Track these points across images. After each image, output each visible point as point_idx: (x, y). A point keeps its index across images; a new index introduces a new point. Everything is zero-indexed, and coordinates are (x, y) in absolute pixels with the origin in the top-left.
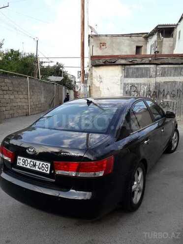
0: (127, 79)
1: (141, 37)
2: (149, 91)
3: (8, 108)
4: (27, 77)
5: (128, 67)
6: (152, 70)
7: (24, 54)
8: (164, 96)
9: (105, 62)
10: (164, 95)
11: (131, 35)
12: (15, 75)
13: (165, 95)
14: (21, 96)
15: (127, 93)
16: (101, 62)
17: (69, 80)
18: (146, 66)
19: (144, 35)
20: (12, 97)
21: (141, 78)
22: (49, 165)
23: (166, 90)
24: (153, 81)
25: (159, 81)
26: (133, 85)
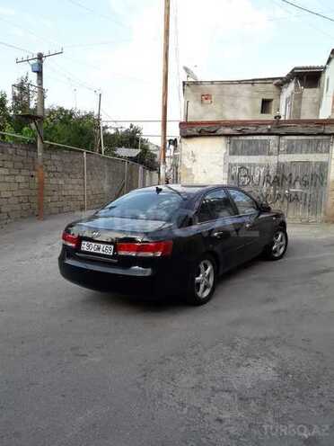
0: (235, 157)
1: (271, 85)
2: (268, 175)
3: (55, 198)
4: (82, 152)
5: (236, 138)
6: (272, 144)
7: (79, 113)
8: (292, 184)
9: (200, 132)
10: (290, 182)
11: (253, 82)
12: (66, 149)
13: (293, 181)
14: (74, 181)
15: (233, 178)
16: (195, 131)
17: (152, 154)
18: (263, 138)
19: (276, 82)
20: (61, 182)
21: (255, 155)
22: (112, 247)
23: (293, 175)
24: (273, 160)
25: (283, 161)
26: (242, 167)
